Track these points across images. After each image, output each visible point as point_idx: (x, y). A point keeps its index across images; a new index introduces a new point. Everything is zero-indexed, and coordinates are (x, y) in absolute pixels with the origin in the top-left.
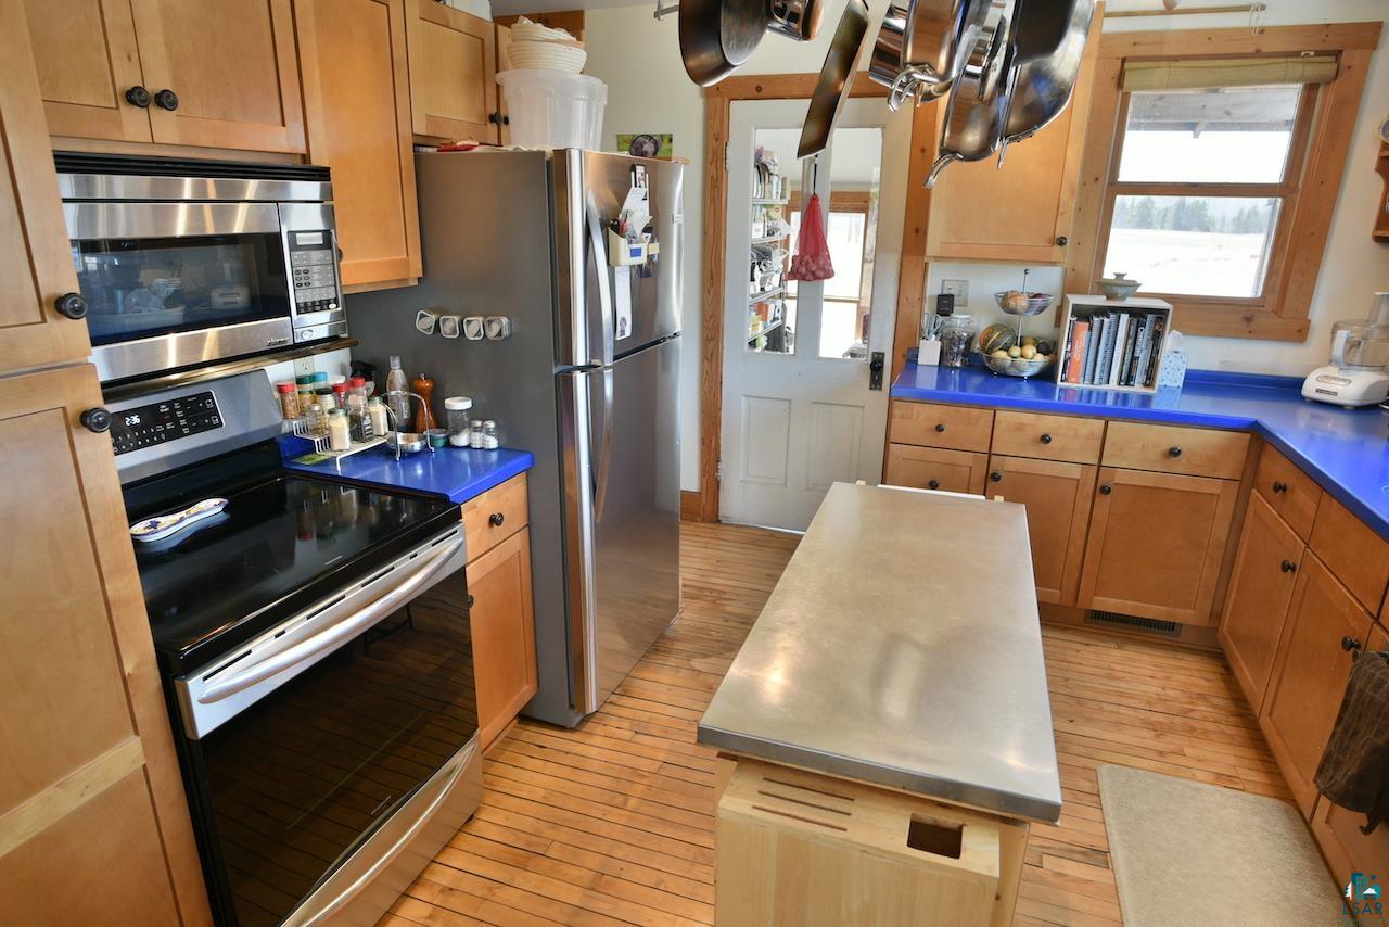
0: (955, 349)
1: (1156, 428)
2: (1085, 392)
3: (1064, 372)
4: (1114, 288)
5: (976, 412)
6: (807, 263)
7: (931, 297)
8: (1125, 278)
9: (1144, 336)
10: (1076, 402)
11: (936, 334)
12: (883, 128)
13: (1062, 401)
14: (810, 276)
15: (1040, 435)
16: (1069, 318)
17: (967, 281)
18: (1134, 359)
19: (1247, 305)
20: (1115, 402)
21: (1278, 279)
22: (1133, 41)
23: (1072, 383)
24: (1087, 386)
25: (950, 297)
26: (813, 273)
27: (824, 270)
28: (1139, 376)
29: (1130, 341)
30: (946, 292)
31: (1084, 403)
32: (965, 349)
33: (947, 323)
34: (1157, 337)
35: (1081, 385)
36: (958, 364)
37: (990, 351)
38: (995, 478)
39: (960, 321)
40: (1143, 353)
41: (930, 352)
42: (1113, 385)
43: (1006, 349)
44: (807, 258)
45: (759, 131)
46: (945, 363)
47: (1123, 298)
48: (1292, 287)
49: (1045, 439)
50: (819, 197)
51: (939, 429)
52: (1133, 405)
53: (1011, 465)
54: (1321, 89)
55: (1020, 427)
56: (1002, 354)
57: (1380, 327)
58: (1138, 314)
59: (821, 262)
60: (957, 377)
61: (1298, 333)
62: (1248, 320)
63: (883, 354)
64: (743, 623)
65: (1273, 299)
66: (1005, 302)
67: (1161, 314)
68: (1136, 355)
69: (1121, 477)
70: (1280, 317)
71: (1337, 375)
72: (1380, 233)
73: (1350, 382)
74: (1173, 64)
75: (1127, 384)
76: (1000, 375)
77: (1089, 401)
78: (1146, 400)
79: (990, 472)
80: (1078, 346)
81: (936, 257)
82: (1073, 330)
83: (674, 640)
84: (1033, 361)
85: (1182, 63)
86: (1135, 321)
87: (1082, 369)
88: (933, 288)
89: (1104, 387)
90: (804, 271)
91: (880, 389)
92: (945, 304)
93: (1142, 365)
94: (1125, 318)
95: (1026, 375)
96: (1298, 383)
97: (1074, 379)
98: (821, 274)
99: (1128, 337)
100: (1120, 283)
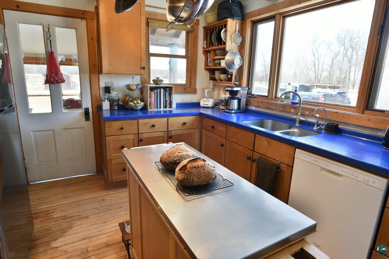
0: (115, 104)
1: (180, 118)
2: (156, 112)
3: (150, 107)
4: (158, 82)
5: (132, 121)
6: (53, 77)
7: (102, 88)
8: (159, 79)
9: (167, 94)
10: (154, 114)
11: (107, 99)
12: (76, 29)
13: (150, 115)
14: (55, 82)
15: (152, 125)
16: (149, 91)
17: (113, 82)
18: (166, 101)
19: (184, 86)
20: (164, 113)
21: (189, 79)
22: (149, 14)
23: (152, 110)
24: (156, 110)
25: (109, 87)
26: (56, 81)
27: (61, 79)
28: (168, 106)
29: (165, 96)
30: (107, 86)
31: (156, 114)
32: (118, 103)
33: (110, 95)
34: (170, 94)
35: (155, 110)
36: (116, 108)
37: (127, 102)
38: (141, 140)
39: (114, 94)
40: (168, 99)
41: (106, 105)
42: (162, 109)
43: (132, 101)
44: (53, 75)
45: (20, 24)
46: (112, 108)
47: (160, 84)
48: (192, 81)
49: (153, 126)
50: (54, 52)
51: (122, 128)
52: (168, 113)
53: (145, 136)
54: (190, 33)
55: (146, 124)
56: (131, 103)
57: (212, 89)
58: (165, 88)
59: (59, 77)
60: (117, 112)
61: (194, 92)
62: (185, 89)
63: (88, 108)
64: (64, 219)
65: (188, 84)
66: (129, 87)
67: (171, 88)
68: (167, 100)
69: (174, 133)
70: (191, 88)
71: (206, 100)
72: (206, 68)
73: (209, 102)
74: (160, 22)
75: (165, 108)
76: (131, 110)
77: (158, 113)
78: (171, 111)
79: (139, 139)
80: (152, 98)
81: (106, 73)
82: (150, 94)
83: (36, 240)
84: (140, 105)
85: (161, 22)
86: (165, 90)
87: (154, 105)
88: (102, 85)
89: (160, 110)
90: (52, 80)
91: (89, 120)
92: (107, 90)
93: (168, 102)
94: (162, 90)
95: (139, 109)
96: (199, 103)
97: (153, 108)
98: (60, 81)
99: (164, 95)
100: (158, 80)
